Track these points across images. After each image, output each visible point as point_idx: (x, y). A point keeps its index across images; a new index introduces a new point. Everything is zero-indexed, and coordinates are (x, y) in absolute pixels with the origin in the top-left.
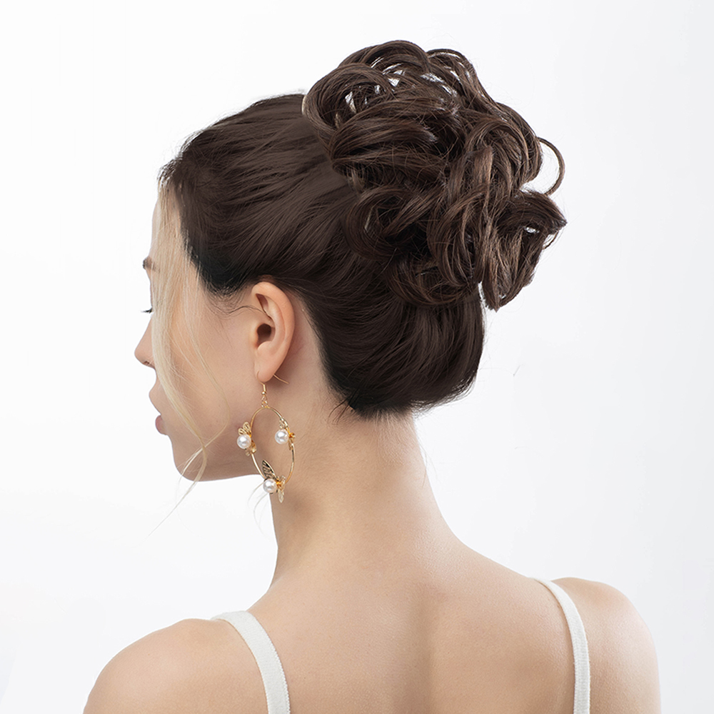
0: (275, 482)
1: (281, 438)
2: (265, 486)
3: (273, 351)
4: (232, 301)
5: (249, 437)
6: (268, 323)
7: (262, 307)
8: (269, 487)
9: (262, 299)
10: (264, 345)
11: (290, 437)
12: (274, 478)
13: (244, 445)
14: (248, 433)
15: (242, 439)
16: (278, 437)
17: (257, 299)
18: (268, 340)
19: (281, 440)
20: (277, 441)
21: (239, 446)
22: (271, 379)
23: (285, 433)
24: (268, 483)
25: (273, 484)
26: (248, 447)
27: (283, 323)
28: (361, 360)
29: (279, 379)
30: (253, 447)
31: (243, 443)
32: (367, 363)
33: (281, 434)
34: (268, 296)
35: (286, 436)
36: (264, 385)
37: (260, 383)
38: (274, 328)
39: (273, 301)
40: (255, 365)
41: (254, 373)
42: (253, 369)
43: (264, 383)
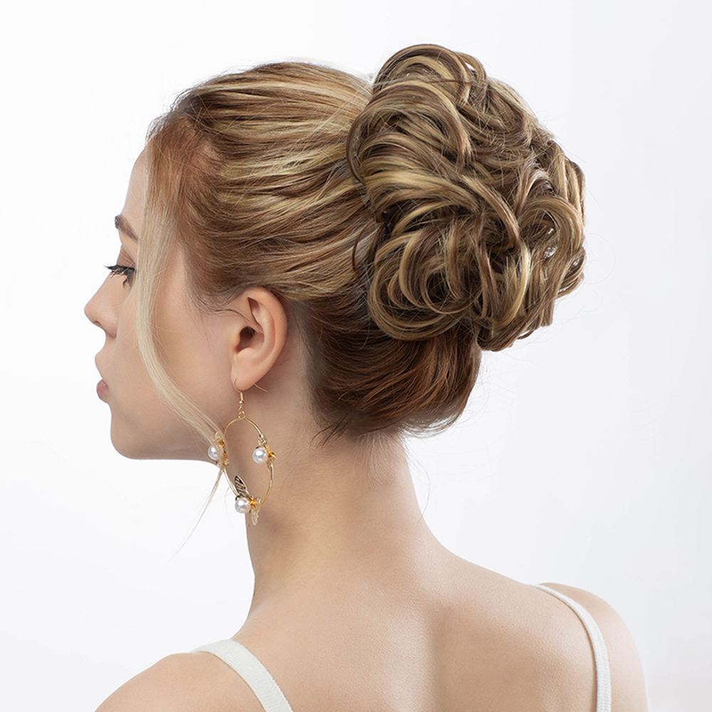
0: (248, 502)
1: (261, 457)
2: (237, 505)
3: (257, 362)
8: (241, 507)
11: (270, 456)
12: (247, 497)
13: (215, 456)
14: (221, 442)
16: (256, 456)
18: (250, 346)
19: (260, 459)
20: (255, 460)
21: (211, 456)
22: (250, 388)
23: (264, 452)
24: (241, 503)
25: (246, 504)
27: (274, 334)
30: (225, 459)
31: (215, 453)
33: (259, 453)
34: (262, 303)
35: (265, 455)
36: (241, 394)
37: (237, 392)
38: (262, 335)
39: (267, 309)
40: (232, 371)
41: (230, 380)
42: (230, 376)
43: (242, 392)
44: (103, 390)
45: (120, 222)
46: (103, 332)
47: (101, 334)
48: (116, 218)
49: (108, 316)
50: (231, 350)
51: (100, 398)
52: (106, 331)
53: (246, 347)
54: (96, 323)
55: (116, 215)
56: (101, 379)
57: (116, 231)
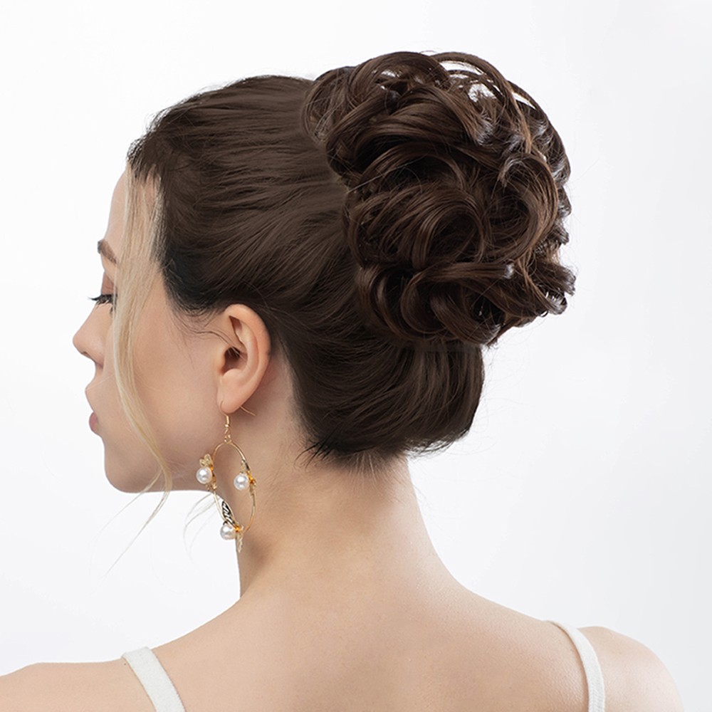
0: (233, 528)
1: (241, 483)
2: (222, 532)
3: (242, 383)
4: (200, 317)
5: (210, 470)
6: (239, 347)
7: (234, 330)
8: (227, 533)
9: (235, 322)
10: (231, 373)
11: (251, 483)
12: (233, 523)
13: (204, 479)
14: (210, 466)
15: (202, 472)
16: (237, 482)
17: (229, 321)
18: (236, 367)
19: (241, 486)
20: (236, 487)
21: (199, 480)
22: (237, 411)
23: (246, 478)
24: (226, 529)
25: (231, 530)
26: (208, 481)
27: (258, 353)
28: (343, 402)
29: (247, 412)
30: (215, 482)
31: (204, 476)
32: (347, 407)
33: (240, 479)
34: (244, 321)
35: (247, 481)
36: (228, 417)
37: (223, 414)
38: (246, 355)
39: (249, 327)
40: (219, 394)
41: (216, 404)
42: (216, 399)
43: (228, 415)
44: (95, 423)
45: (102, 247)
46: (93, 363)
47: (90, 365)
48: (99, 243)
49: (96, 345)
50: (216, 373)
51: (92, 430)
52: (94, 361)
53: (232, 368)
54: (85, 353)
55: (99, 240)
56: (92, 411)
57: (98, 256)
